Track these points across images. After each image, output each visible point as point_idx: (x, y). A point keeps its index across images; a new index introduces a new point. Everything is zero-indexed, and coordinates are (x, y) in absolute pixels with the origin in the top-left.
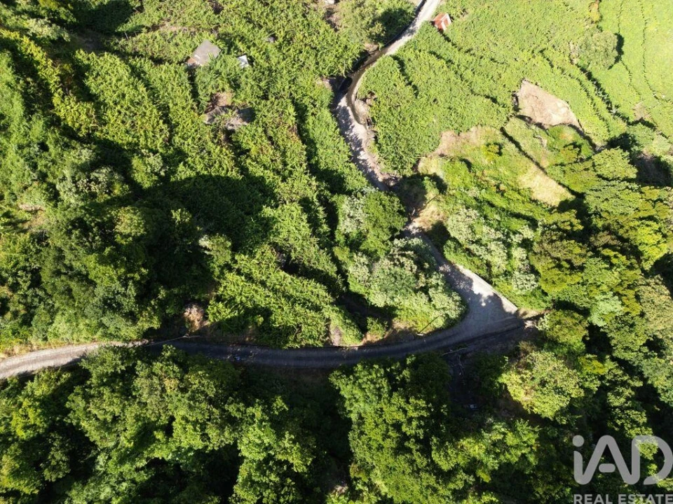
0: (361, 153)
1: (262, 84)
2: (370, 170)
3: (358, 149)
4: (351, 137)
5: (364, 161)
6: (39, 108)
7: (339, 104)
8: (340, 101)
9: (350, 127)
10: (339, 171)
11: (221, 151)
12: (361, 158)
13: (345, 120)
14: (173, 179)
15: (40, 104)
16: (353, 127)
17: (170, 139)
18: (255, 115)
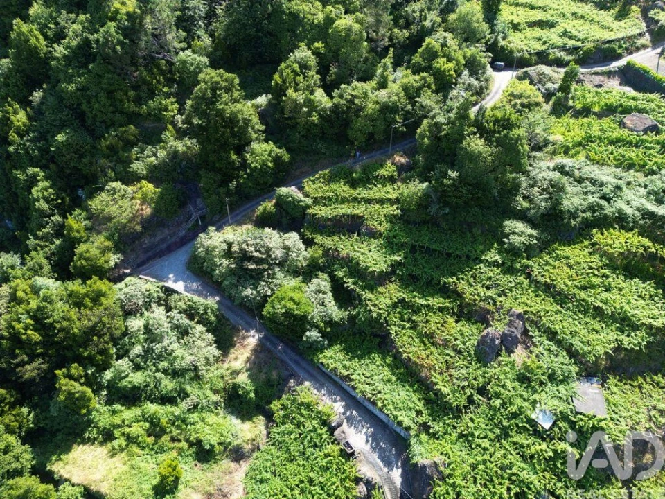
0: (342, 410)
1: (498, 403)
2: (323, 392)
3: (348, 414)
4: (363, 426)
5: (335, 401)
6: (646, 223)
7: (400, 470)
8: (402, 475)
9: (370, 439)
10: (356, 360)
11: (478, 295)
12: (339, 403)
13: (381, 447)
14: (496, 245)
15: (649, 227)
16: (367, 441)
17: (529, 276)
18: (478, 361)
